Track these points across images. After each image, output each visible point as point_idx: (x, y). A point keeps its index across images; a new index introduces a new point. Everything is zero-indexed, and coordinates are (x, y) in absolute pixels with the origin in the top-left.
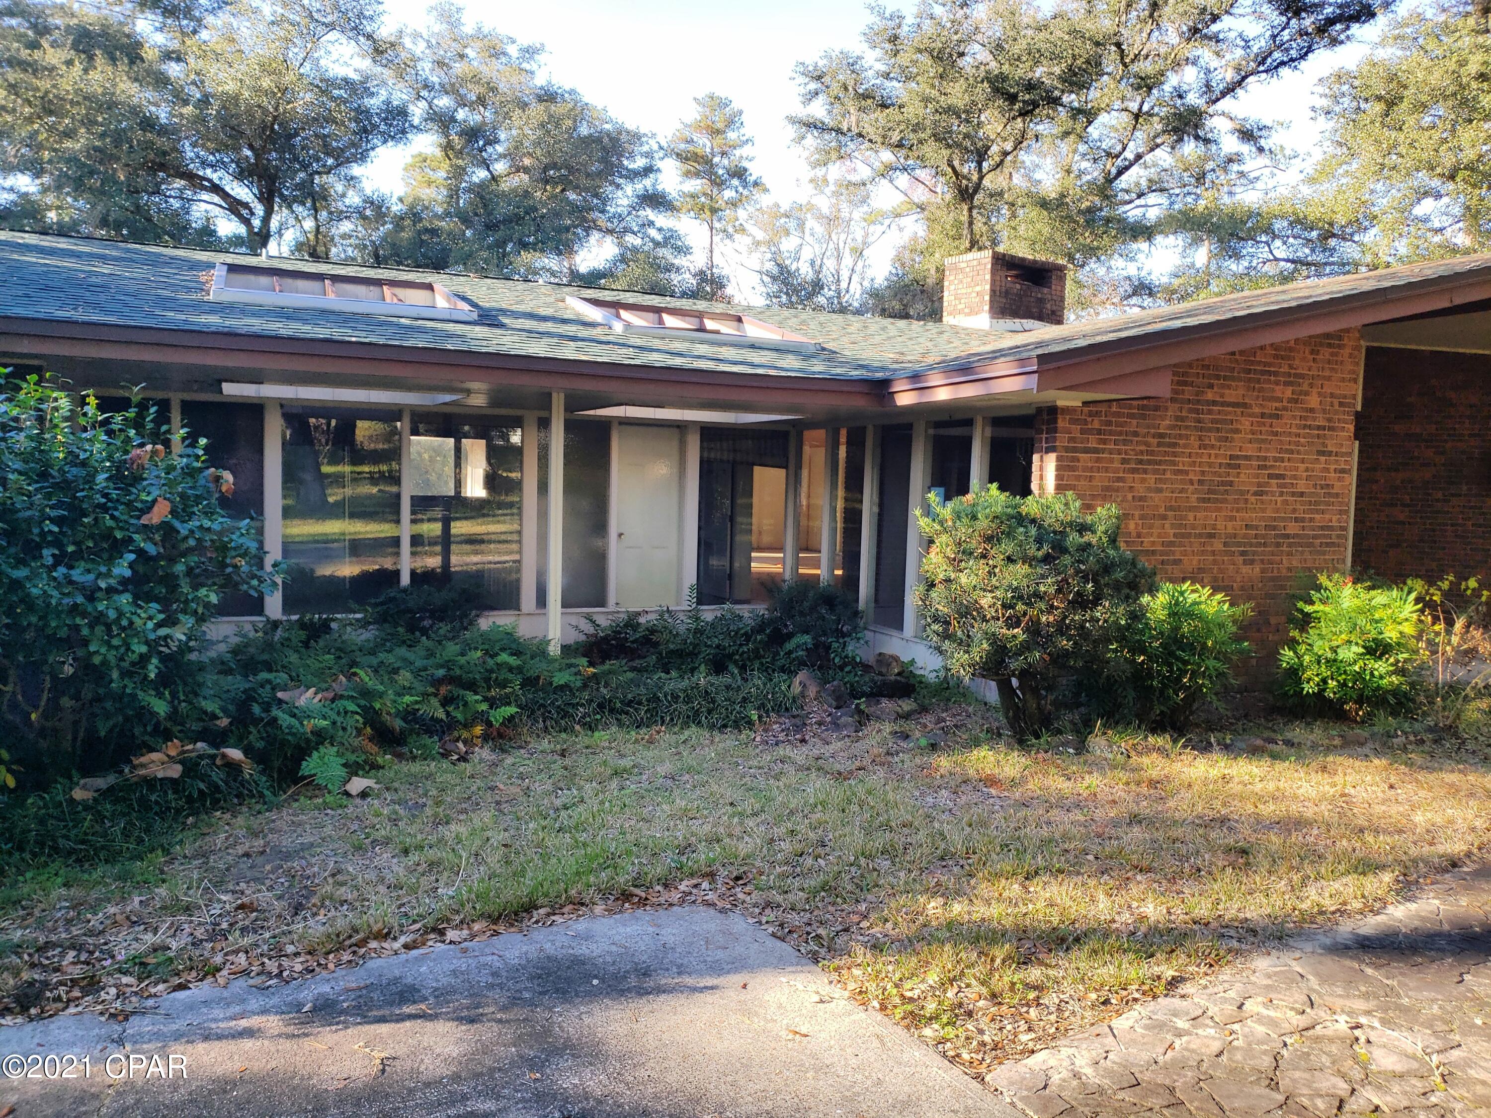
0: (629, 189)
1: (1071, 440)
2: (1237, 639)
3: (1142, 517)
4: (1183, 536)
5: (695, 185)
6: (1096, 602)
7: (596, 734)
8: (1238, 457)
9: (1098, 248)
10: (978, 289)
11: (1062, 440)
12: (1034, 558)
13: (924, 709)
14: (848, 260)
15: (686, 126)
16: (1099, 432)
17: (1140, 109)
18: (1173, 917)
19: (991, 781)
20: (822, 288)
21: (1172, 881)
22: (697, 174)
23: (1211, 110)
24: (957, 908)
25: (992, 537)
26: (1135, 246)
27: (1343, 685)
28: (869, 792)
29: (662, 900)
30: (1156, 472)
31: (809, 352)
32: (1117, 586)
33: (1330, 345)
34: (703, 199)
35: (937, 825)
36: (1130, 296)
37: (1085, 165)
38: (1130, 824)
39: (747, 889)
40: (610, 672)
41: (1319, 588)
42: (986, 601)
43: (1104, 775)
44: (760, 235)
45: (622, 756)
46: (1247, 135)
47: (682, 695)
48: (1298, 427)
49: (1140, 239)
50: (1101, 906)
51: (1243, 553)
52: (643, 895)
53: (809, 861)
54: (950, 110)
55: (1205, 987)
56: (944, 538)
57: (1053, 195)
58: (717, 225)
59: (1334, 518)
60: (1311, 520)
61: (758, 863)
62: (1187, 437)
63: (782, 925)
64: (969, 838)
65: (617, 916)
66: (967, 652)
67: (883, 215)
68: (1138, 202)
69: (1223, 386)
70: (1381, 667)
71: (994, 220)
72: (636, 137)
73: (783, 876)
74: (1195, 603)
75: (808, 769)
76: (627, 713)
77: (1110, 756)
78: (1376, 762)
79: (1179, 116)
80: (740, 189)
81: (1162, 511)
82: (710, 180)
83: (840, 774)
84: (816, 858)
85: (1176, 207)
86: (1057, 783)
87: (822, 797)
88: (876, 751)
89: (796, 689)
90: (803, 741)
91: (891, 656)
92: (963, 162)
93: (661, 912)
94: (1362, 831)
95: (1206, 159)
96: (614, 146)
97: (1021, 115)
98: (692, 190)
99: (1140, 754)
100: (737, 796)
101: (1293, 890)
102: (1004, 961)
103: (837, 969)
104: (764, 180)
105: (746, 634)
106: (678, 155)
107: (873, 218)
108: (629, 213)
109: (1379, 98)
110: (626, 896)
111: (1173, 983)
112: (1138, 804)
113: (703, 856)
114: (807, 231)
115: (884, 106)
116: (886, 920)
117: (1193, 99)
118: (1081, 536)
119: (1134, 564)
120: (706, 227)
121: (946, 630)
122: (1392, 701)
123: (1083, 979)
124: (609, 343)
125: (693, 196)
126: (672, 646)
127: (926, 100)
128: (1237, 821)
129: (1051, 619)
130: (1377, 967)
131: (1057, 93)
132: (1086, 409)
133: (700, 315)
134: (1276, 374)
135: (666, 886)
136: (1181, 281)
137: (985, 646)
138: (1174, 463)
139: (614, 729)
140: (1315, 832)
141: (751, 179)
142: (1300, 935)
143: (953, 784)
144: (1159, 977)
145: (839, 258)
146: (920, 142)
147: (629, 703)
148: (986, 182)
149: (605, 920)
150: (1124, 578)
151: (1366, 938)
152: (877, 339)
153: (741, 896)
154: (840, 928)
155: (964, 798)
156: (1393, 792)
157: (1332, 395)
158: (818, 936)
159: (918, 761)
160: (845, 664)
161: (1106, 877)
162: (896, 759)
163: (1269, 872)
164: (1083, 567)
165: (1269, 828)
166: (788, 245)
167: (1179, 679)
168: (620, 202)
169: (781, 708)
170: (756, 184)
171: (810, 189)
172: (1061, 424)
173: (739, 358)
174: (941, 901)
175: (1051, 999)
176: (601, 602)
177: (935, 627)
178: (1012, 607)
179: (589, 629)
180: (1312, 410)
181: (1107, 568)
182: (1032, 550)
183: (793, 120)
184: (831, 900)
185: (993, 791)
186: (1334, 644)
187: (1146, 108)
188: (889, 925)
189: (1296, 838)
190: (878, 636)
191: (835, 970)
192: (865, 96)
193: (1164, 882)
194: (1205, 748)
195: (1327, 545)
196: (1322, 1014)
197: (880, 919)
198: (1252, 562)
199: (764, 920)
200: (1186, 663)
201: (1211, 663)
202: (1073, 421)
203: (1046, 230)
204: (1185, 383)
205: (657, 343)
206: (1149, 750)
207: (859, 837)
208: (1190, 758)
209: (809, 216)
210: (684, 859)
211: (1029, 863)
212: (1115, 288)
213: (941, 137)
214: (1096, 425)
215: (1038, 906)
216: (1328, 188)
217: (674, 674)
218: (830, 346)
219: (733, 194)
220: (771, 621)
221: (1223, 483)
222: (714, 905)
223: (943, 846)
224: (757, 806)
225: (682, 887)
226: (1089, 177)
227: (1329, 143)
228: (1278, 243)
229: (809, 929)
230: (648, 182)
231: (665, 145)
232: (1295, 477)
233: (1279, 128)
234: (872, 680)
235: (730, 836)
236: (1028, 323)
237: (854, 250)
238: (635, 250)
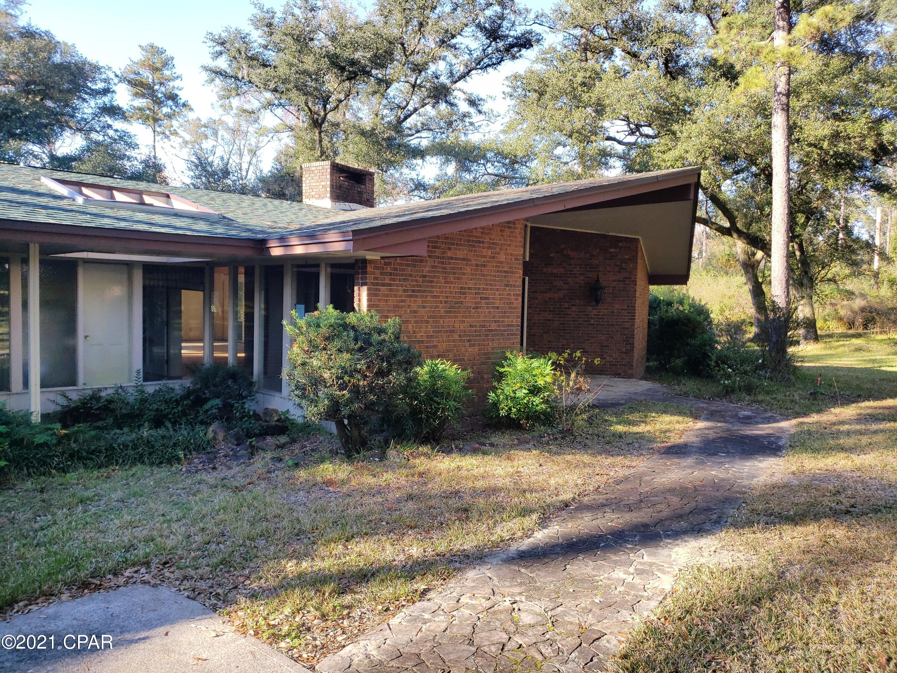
0: (92, 103)
1: (375, 278)
2: (465, 388)
3: (416, 322)
4: (437, 332)
5: (141, 102)
6: (389, 372)
7: (68, 475)
8: (465, 288)
9: (394, 162)
10: (323, 183)
11: (370, 278)
12: (353, 349)
13: (293, 441)
14: (247, 158)
15: (134, 63)
16: (391, 274)
17: (416, 82)
18: (426, 554)
19: (330, 483)
20: (229, 174)
21: (428, 532)
22: (143, 96)
23: (453, 87)
24: (304, 565)
25: (329, 337)
26: (415, 161)
27: (519, 410)
28: (254, 498)
29: (112, 584)
30: (422, 296)
31: (214, 220)
32: (400, 363)
33: (509, 227)
34: (148, 112)
35: (295, 514)
36: (413, 190)
37: (386, 112)
38: (407, 500)
39: (171, 570)
40: (78, 432)
41: (506, 359)
42: (327, 375)
43: (394, 472)
44: (188, 137)
45: (86, 489)
46: (472, 103)
47: (130, 444)
48: (495, 271)
49: (418, 158)
50: (388, 552)
51: (469, 341)
52: (98, 582)
53: (214, 546)
54: (305, 72)
55: (441, 593)
56: (301, 339)
57: (368, 128)
58: (158, 129)
59: (514, 320)
60: (503, 321)
61: (180, 552)
62: (438, 277)
63: (194, 590)
64: (313, 521)
65: (79, 600)
66: (316, 406)
67: (269, 131)
68: (416, 135)
69: (456, 249)
70: (537, 400)
71: (335, 139)
72: (96, 68)
73: (195, 559)
74: (444, 370)
75: (216, 487)
76: (91, 459)
77: (398, 460)
78: (534, 452)
79: (436, 88)
80: (174, 108)
81: (426, 318)
82: (152, 100)
83: (237, 488)
84: (219, 543)
85: (437, 140)
86: (370, 480)
87: (223, 504)
88: (260, 471)
89: (210, 435)
90: (214, 468)
91: (273, 410)
92: (315, 104)
93: (111, 592)
94: (525, 491)
95: (451, 115)
96: (80, 73)
97: (348, 79)
98: (140, 105)
99: (414, 458)
100: (167, 509)
101: (489, 529)
102: (330, 594)
103: (228, 614)
104: (189, 103)
105: (176, 400)
106: (129, 82)
107: (262, 132)
108: (93, 119)
109: (535, 91)
110: (85, 585)
111: (425, 592)
112: (411, 487)
113: (141, 552)
114: (219, 136)
115: (265, 66)
116: (261, 578)
117: (444, 79)
118: (380, 335)
119: (409, 350)
120: (150, 130)
121: (303, 394)
122: (542, 417)
123: (375, 598)
124: (71, 211)
125: (140, 109)
126: (124, 411)
127: (290, 65)
128: (463, 493)
129: (365, 383)
130: (526, 567)
131: (368, 69)
132: (383, 261)
133: (140, 193)
134: (483, 242)
135: (115, 574)
136: (440, 183)
137: (326, 402)
138: (431, 292)
139: (81, 470)
140: (502, 494)
141: (182, 101)
142: (491, 555)
143: (307, 487)
144: (416, 591)
145: (241, 155)
146: (288, 90)
147: (92, 453)
148: (329, 117)
149: (68, 604)
150: (404, 358)
151: (523, 552)
152: (260, 212)
153: (167, 574)
154: (232, 587)
155: (313, 495)
156: (541, 468)
157: (511, 255)
158: (218, 594)
159: (286, 475)
160: (243, 417)
161: (392, 534)
162: (273, 475)
163: (478, 521)
164: (381, 353)
165: (480, 495)
166: (207, 145)
167: (435, 413)
168: (86, 111)
169: (199, 448)
170: (184, 105)
171: (221, 111)
172: (369, 269)
173: (166, 223)
174: (295, 561)
175: (355, 613)
176: (73, 382)
177: (297, 392)
178: (342, 378)
179: (64, 402)
180: (502, 263)
181: (394, 354)
182: (352, 346)
183: (206, 68)
184: (227, 569)
185: (331, 489)
186: (514, 389)
187: (418, 82)
188: (262, 581)
189: (492, 499)
190: (266, 396)
191: (227, 614)
192: (252, 58)
193: (423, 533)
194: (448, 451)
195: (512, 334)
196: (499, 598)
197: (257, 578)
198: (474, 345)
199: (182, 588)
200: (439, 404)
201: (452, 403)
202: (376, 268)
203: (365, 149)
204: (436, 247)
205: (108, 212)
206: (419, 455)
207: (246, 526)
208: (441, 458)
209: (220, 128)
210: (128, 555)
211: (348, 531)
212: (406, 185)
213: (301, 89)
214: (389, 270)
215: (352, 557)
216: (513, 136)
217: (126, 430)
218: (229, 216)
219: (169, 110)
220: (194, 391)
221: (456, 303)
222: (149, 582)
223: (298, 527)
224: (181, 515)
225: (127, 574)
226: (389, 119)
227: (512, 112)
228: (489, 165)
229: (211, 590)
230: (106, 99)
231: (120, 75)
232: (494, 299)
233: (489, 100)
234: (260, 425)
235: (161, 536)
236: (354, 206)
237: (250, 151)
238: (98, 144)
